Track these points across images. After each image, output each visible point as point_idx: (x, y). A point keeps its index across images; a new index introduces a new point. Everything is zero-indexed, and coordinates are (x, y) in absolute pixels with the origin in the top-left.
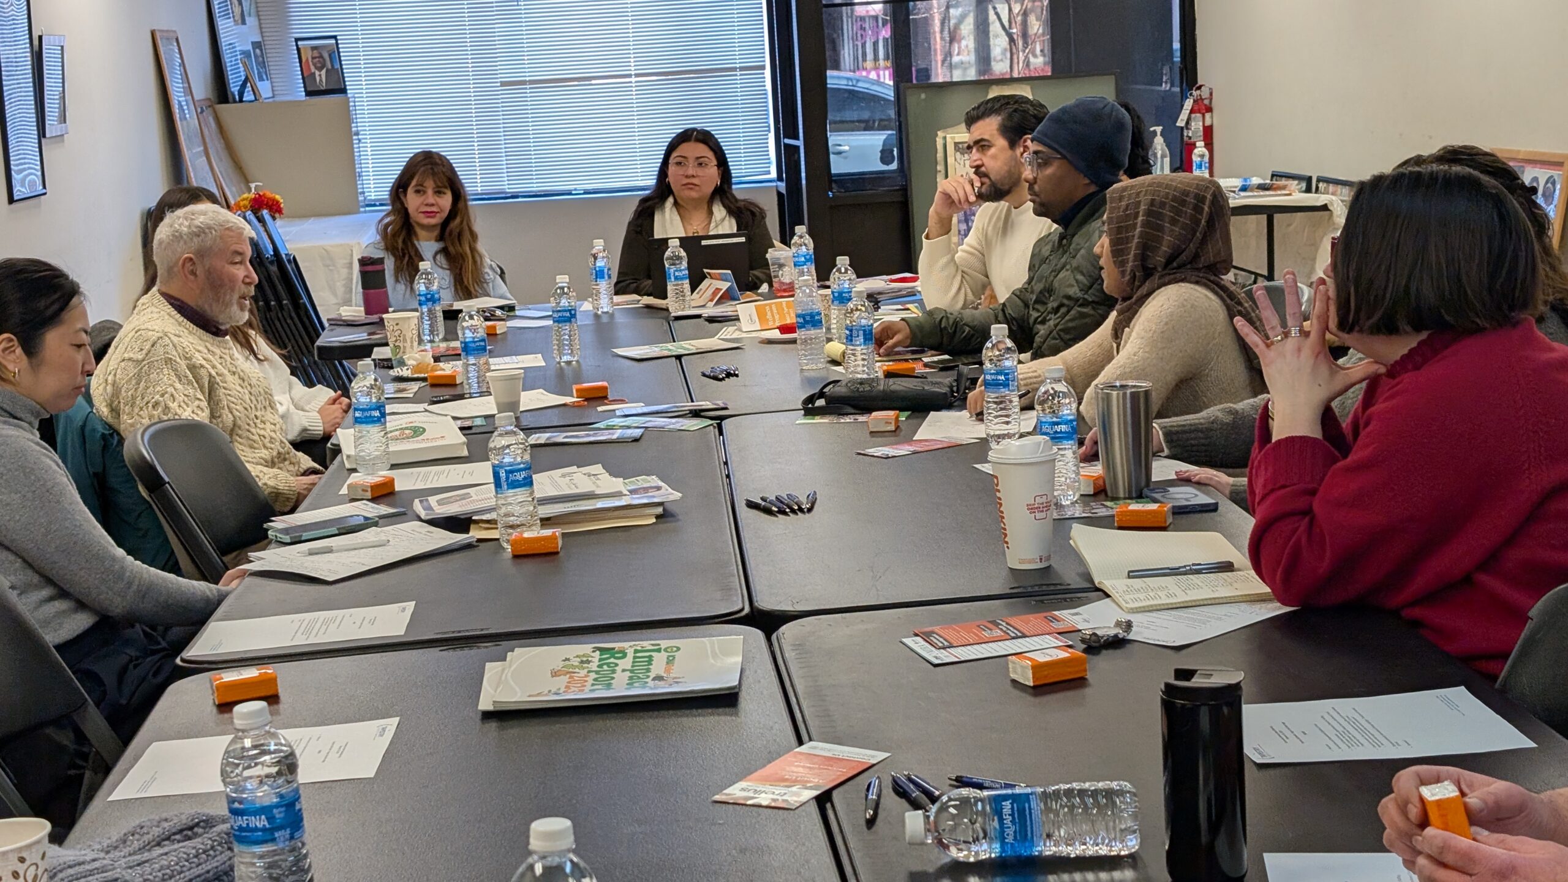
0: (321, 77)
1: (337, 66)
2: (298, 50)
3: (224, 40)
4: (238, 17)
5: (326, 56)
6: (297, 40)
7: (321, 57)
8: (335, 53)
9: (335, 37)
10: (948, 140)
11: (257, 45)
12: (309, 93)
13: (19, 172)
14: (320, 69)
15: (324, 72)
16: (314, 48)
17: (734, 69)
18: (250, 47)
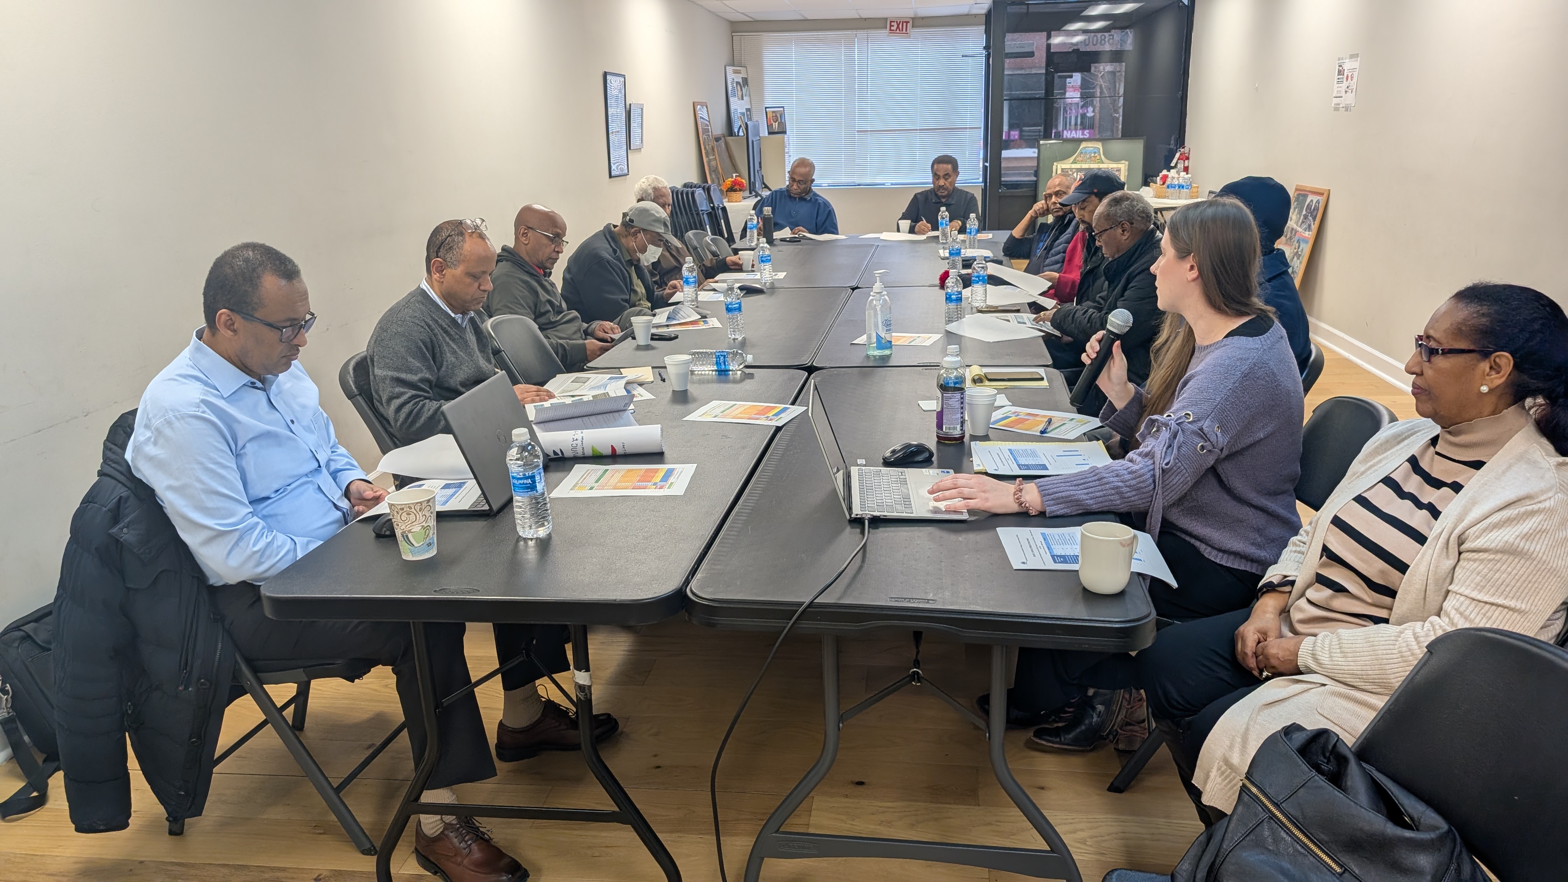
0: (775, 126)
1: (783, 121)
2: (766, 112)
3: (732, 107)
4: (740, 97)
5: (779, 116)
6: (766, 108)
7: (776, 116)
8: (782, 115)
9: (783, 107)
10: (1059, 167)
11: (748, 110)
12: (770, 133)
13: (614, 164)
14: (775, 122)
15: (777, 123)
16: (773, 112)
17: (966, 128)
18: (745, 111)
